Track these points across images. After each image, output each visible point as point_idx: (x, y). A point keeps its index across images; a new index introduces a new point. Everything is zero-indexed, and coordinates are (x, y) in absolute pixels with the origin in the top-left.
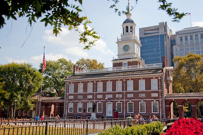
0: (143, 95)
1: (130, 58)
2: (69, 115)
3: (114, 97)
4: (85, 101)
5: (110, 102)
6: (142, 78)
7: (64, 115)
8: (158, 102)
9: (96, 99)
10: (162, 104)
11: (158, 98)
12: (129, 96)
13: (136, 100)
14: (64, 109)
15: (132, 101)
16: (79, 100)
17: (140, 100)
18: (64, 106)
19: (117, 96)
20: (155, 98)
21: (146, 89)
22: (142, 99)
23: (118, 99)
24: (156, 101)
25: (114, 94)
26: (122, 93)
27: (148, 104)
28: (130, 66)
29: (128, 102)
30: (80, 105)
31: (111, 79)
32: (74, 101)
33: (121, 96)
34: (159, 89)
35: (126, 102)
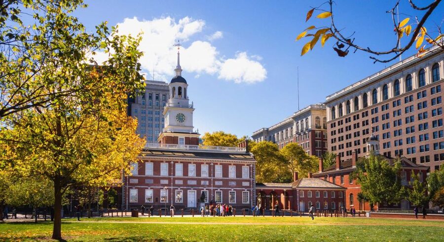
0: (234, 183)
1: (189, 133)
2: (132, 206)
3: (199, 184)
4: (157, 187)
5: (194, 189)
6: (232, 164)
7: (122, 206)
8: (249, 192)
9: (174, 185)
10: (253, 194)
11: (249, 187)
12: (217, 183)
13: (226, 188)
14: (123, 198)
15: (221, 190)
16: (148, 185)
17: (230, 189)
18: (123, 194)
19: (202, 183)
20: (246, 187)
21: (237, 177)
22: (232, 188)
23: (203, 186)
24: (247, 190)
25: (199, 181)
26: (209, 180)
27: (239, 193)
28: (188, 146)
29: (216, 191)
30: (149, 193)
31: (195, 161)
32: (139, 187)
33: (207, 183)
34: (250, 177)
35: (214, 190)
